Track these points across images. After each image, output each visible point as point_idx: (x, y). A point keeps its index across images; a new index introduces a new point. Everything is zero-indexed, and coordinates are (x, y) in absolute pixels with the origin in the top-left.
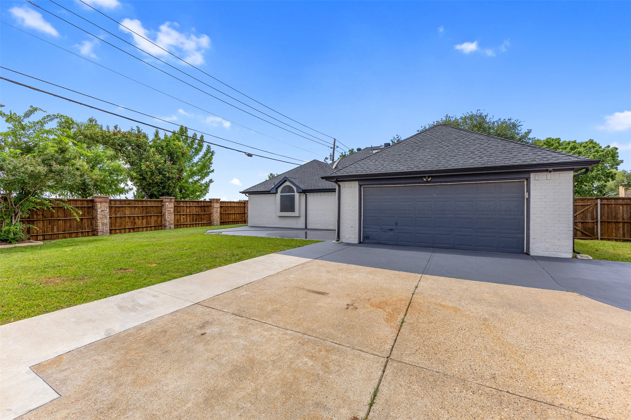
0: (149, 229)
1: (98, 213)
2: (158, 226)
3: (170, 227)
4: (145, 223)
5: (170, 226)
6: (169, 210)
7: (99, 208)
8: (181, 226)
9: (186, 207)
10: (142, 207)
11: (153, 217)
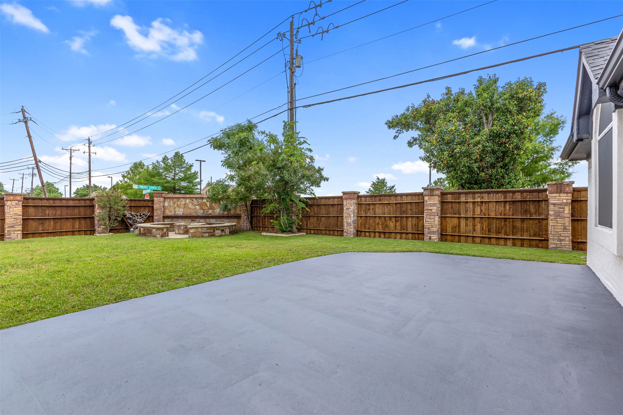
0: (404, 236)
1: (344, 211)
2: (418, 233)
3: (430, 237)
4: (398, 227)
5: (429, 235)
6: (429, 208)
7: (345, 205)
8: (462, 238)
9: (474, 203)
10: (396, 204)
11: (410, 219)
